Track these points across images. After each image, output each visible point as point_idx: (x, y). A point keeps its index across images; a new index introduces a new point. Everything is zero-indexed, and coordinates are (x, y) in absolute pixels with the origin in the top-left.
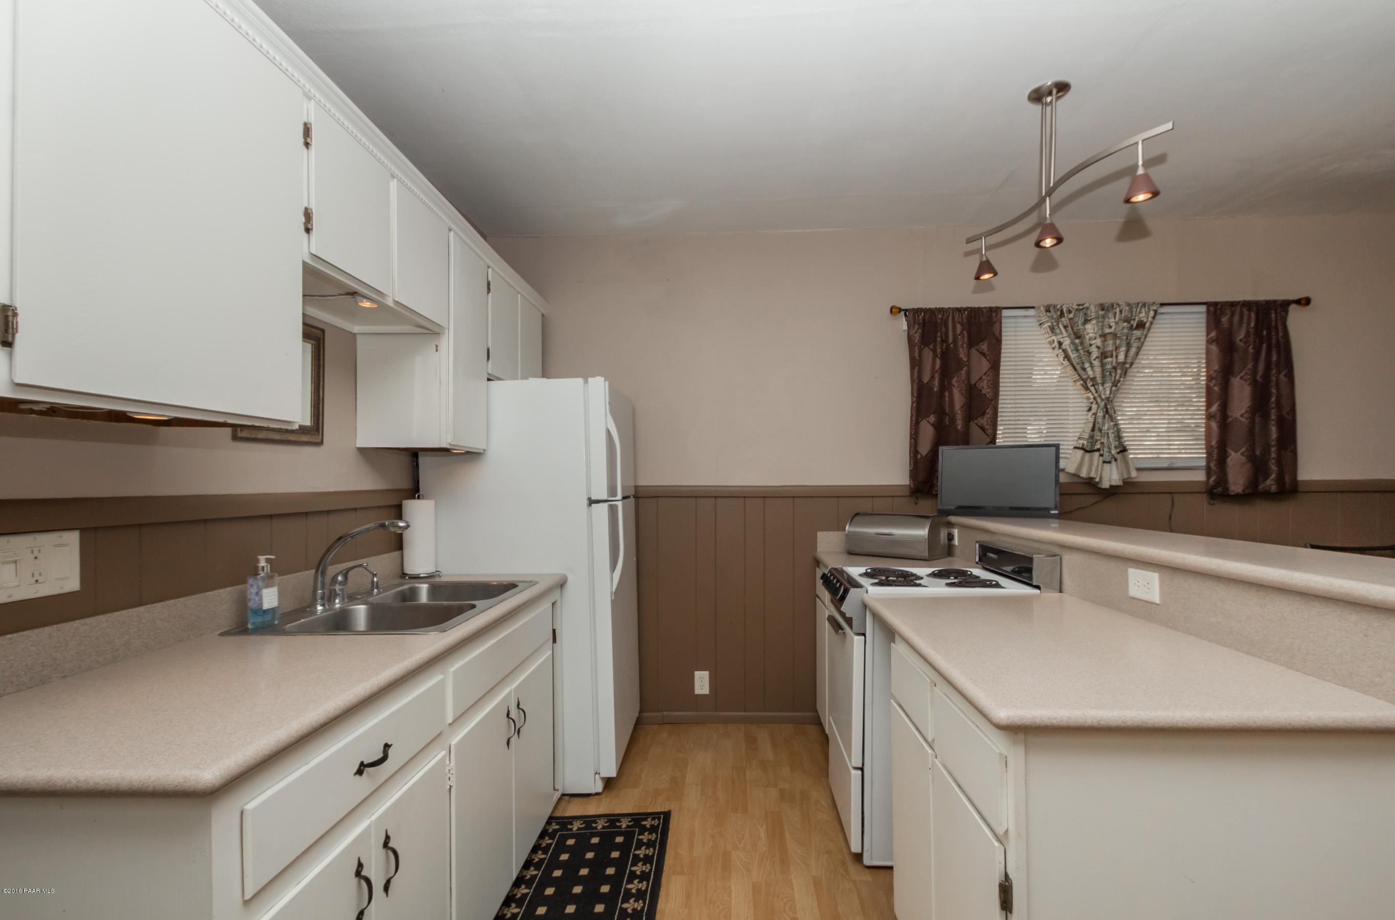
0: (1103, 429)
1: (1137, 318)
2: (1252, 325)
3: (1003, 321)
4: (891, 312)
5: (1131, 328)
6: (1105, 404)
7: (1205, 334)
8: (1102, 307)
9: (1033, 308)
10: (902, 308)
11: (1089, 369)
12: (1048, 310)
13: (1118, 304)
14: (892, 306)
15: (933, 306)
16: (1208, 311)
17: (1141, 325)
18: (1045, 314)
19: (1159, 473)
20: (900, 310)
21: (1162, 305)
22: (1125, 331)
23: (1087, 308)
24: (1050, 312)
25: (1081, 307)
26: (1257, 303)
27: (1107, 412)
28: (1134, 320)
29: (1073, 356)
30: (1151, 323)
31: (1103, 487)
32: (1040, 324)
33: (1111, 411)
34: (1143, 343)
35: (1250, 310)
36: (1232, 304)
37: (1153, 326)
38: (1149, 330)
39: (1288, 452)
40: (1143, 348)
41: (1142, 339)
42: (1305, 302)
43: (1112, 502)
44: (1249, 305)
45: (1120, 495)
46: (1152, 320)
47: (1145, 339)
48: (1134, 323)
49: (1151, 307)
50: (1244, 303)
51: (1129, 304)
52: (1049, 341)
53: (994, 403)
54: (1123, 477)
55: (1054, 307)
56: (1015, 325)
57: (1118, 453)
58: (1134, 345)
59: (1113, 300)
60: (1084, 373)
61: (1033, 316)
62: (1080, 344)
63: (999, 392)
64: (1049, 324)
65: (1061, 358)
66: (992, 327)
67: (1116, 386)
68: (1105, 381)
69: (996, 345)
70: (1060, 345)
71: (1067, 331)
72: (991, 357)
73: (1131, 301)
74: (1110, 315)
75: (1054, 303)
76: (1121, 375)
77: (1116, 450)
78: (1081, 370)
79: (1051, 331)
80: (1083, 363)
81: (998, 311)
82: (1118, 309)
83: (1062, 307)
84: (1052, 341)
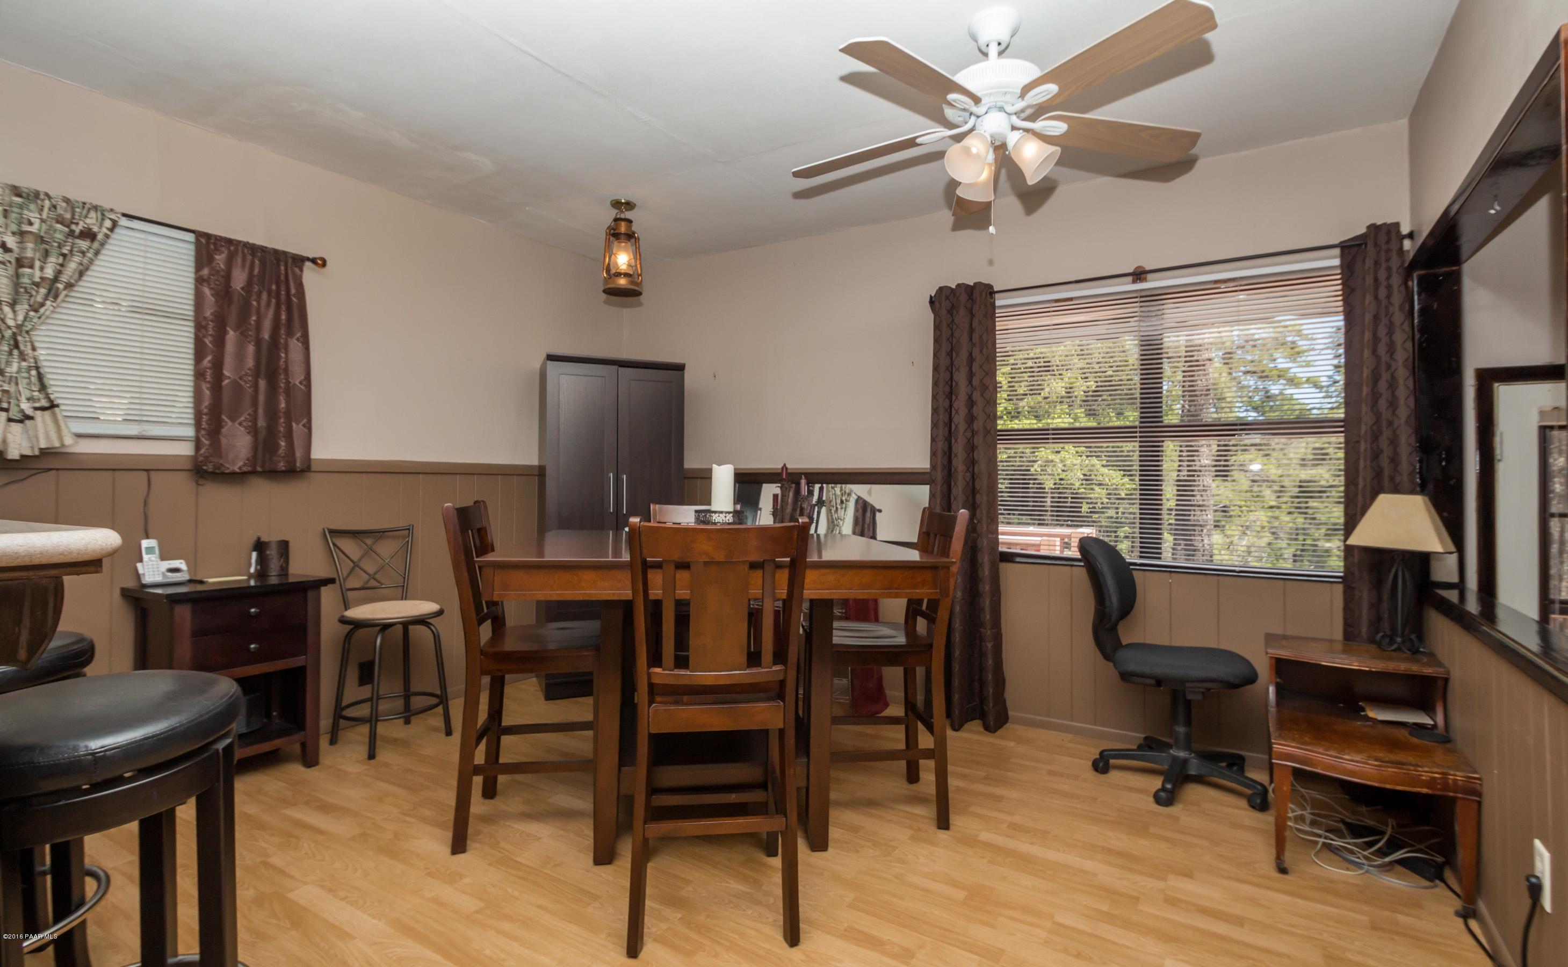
1: (81, 223)
2: (256, 271)
5: (71, 233)
6: (14, 334)
7: (193, 270)
8: (17, 191)
13: (47, 195)
16: (197, 243)
17: (89, 235)
21: (124, 215)
22: (59, 236)
26: (263, 249)
27: (16, 346)
28: (77, 224)
30: (107, 236)
31: (10, 457)
33: (26, 346)
34: (91, 262)
35: (253, 255)
36: (230, 241)
37: (110, 241)
38: (102, 244)
39: (300, 426)
40: (93, 268)
41: (89, 255)
42: (320, 263)
43: (25, 479)
44: (254, 249)
45: (54, 472)
46: (108, 233)
47: (97, 253)
48: (77, 229)
49: (107, 214)
50: (246, 245)
51: (67, 201)
54: (43, 444)
57: (36, 408)
58: (76, 259)
59: (40, 188)
67: (36, 311)
68: (17, 301)
73: (70, 197)
74: (33, 207)
76: (46, 297)
77: (31, 403)
82: (46, 202)
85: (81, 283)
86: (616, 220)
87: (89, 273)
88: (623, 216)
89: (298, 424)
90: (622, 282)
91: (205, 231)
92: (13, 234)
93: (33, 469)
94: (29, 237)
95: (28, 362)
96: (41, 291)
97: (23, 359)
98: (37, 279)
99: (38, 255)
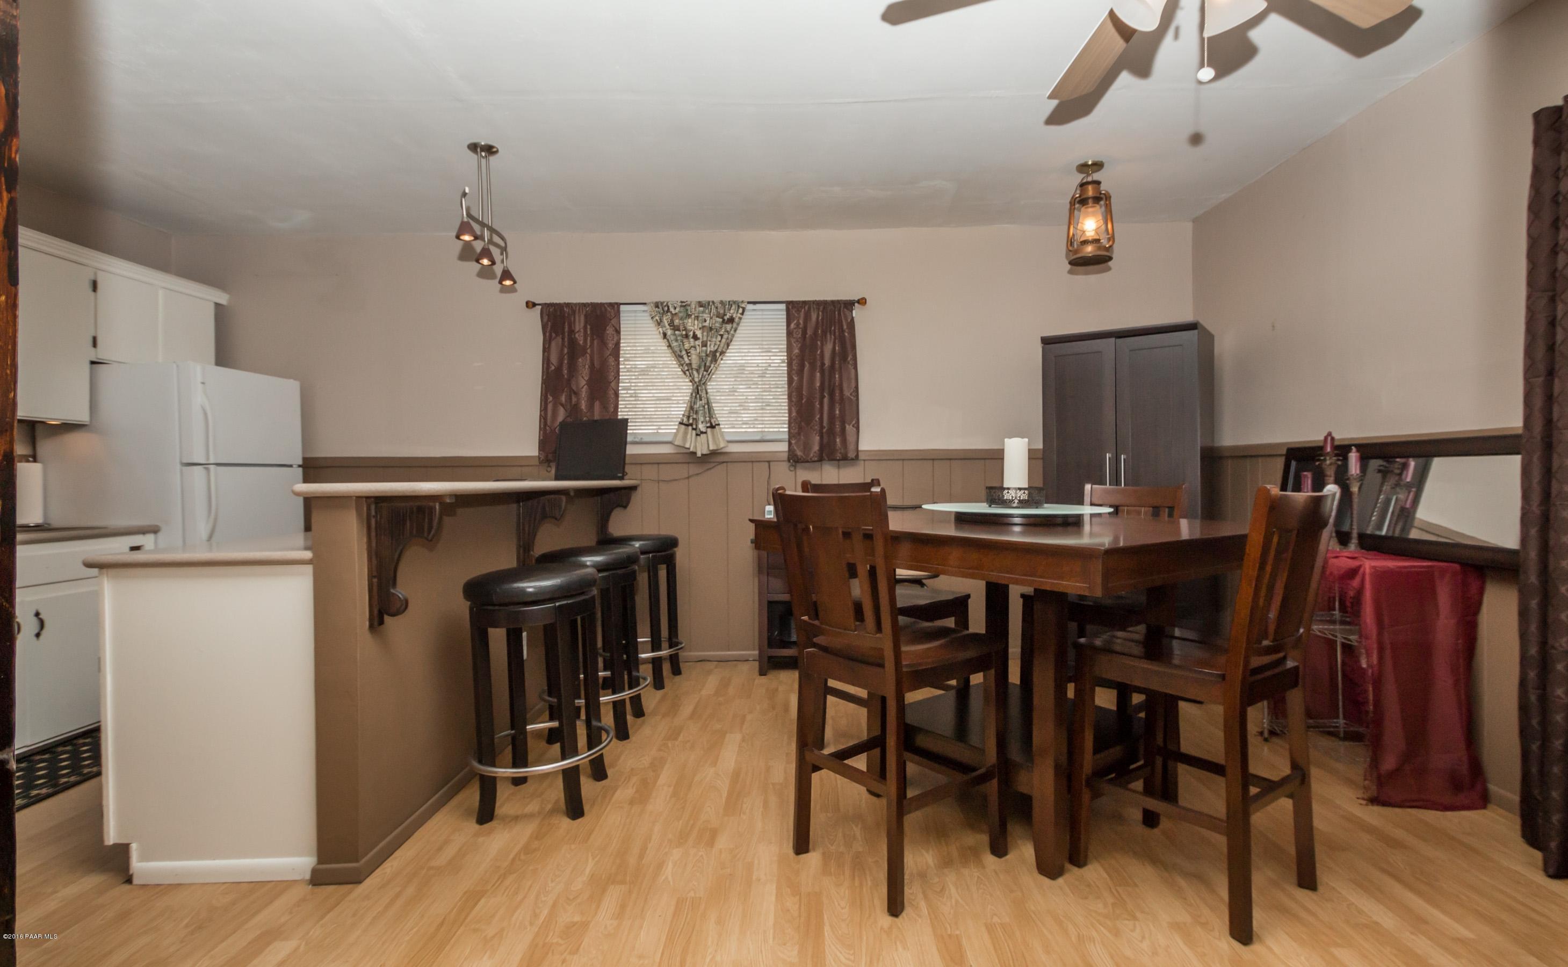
0: (695, 406)
1: (728, 314)
2: (820, 318)
3: (622, 315)
4: (527, 306)
5: (723, 322)
7: (785, 327)
8: (700, 304)
9: (645, 304)
10: (537, 302)
11: (685, 357)
12: (657, 306)
13: (713, 302)
14: (530, 301)
15: (562, 301)
16: (788, 310)
17: (731, 320)
18: (653, 309)
19: (745, 444)
20: (534, 305)
21: (749, 303)
22: (717, 325)
23: (689, 305)
24: (659, 308)
25: (684, 304)
26: (825, 302)
27: (699, 392)
28: (726, 315)
29: (674, 344)
30: (740, 319)
32: (651, 317)
33: (702, 391)
34: (733, 336)
35: (818, 309)
36: (805, 303)
37: (742, 321)
38: (738, 324)
39: (851, 426)
40: (734, 339)
41: (732, 332)
42: (862, 302)
43: (713, 468)
44: (818, 304)
45: (725, 464)
46: (741, 316)
47: (735, 331)
48: (726, 318)
49: (740, 304)
50: (814, 302)
51: (722, 302)
52: (658, 333)
53: (613, 384)
54: (711, 448)
55: (662, 303)
56: (633, 318)
57: (707, 427)
58: (725, 336)
59: (711, 299)
60: (681, 359)
61: (644, 311)
62: (679, 335)
63: (619, 375)
64: (657, 318)
65: (668, 347)
66: (611, 320)
67: (707, 371)
68: (700, 367)
69: (615, 335)
70: (665, 335)
71: (669, 325)
72: (610, 345)
73: (724, 299)
74: (707, 311)
75: (662, 301)
76: (711, 362)
77: (704, 424)
78: (679, 357)
79: (659, 323)
80: (681, 351)
81: (616, 306)
82: (713, 306)
83: (669, 304)
84: (660, 332)
85: (728, 351)
86: (1083, 185)
87: (732, 343)
88: (1090, 179)
89: (849, 425)
90: (1089, 249)
91: (791, 300)
92: (700, 329)
93: (714, 462)
94: (705, 329)
95: (703, 402)
96: (709, 359)
97: (701, 400)
98: (708, 352)
99: (709, 338)
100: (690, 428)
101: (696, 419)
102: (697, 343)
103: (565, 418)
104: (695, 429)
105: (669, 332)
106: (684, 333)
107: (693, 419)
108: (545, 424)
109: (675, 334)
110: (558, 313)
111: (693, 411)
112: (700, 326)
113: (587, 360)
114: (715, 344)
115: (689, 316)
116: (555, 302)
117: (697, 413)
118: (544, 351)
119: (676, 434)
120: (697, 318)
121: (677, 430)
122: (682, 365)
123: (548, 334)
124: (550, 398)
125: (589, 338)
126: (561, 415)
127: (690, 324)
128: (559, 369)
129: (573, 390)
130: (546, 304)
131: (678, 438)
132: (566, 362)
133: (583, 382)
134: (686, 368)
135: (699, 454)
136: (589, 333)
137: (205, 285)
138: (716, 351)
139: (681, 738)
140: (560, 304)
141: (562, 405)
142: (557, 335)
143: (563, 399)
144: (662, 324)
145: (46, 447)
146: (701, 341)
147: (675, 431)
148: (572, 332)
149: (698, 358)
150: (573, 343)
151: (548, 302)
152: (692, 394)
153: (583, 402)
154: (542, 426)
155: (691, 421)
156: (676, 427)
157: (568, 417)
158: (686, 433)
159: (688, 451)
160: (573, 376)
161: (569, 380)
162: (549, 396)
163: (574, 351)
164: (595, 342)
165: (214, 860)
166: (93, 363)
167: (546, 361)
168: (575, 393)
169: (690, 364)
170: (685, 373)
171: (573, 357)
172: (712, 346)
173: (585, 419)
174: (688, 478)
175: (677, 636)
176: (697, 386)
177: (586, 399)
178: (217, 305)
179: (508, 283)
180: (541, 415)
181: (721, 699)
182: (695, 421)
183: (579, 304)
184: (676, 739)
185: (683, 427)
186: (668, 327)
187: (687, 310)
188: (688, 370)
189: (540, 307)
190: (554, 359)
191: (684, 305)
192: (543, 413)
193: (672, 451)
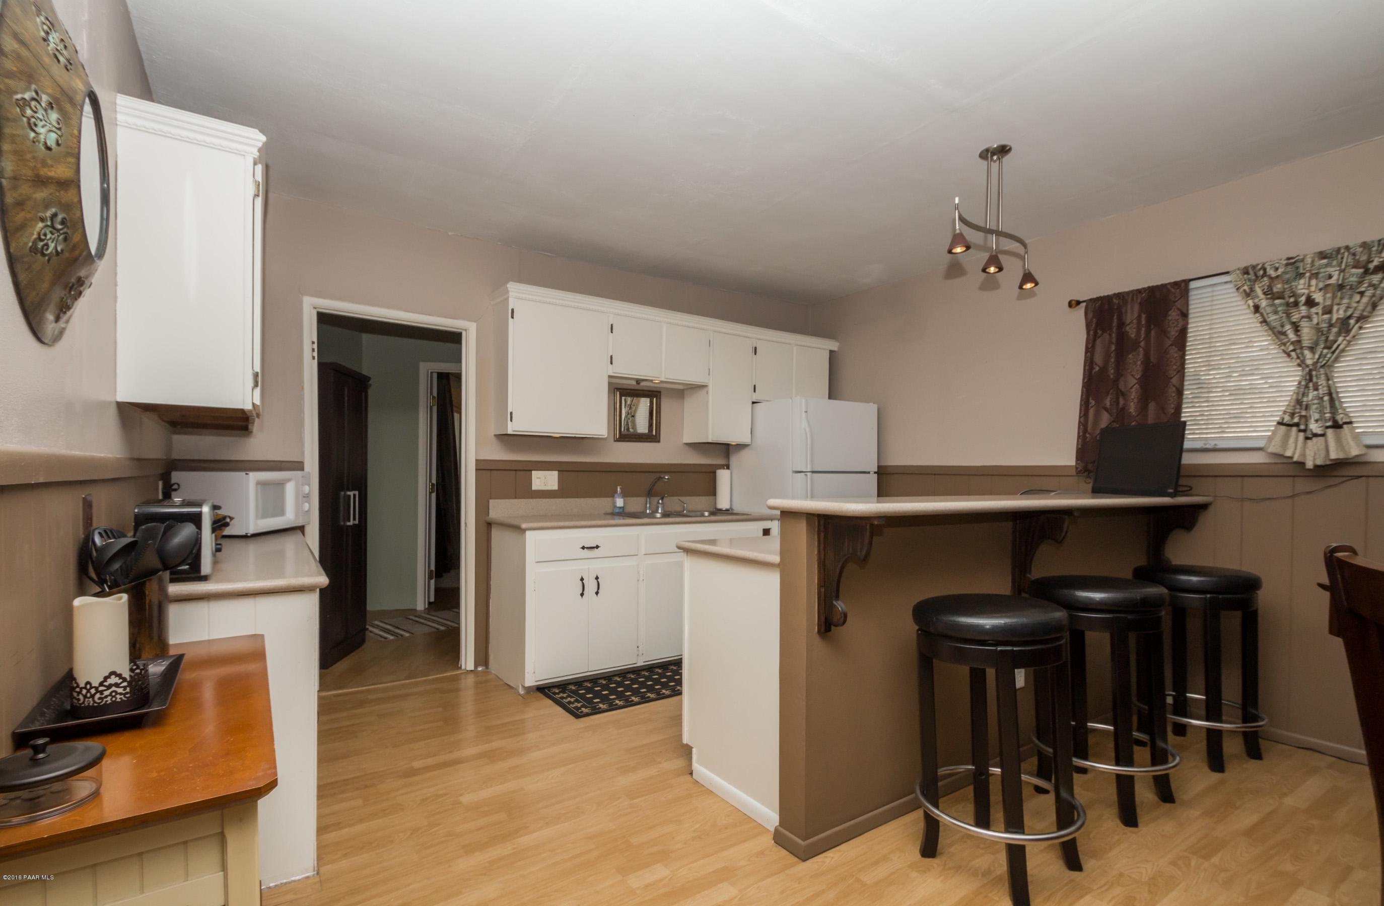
0: (1306, 399)
1: (1375, 260)
3: (1191, 293)
4: (1069, 306)
5: (1366, 272)
8: (1322, 255)
9: (1228, 273)
10: (1081, 300)
11: (1290, 333)
12: (1246, 273)
13: (1347, 247)
14: (1069, 300)
15: (1110, 292)
18: (1241, 277)
20: (1078, 303)
22: (1354, 279)
23: (1302, 260)
24: (1248, 274)
27: (1312, 379)
28: (1372, 262)
29: (1272, 318)
32: (1238, 289)
43: (1341, 484)
45: (1365, 479)
48: (1371, 266)
51: (1364, 245)
52: (1245, 307)
53: (1175, 381)
54: (1333, 455)
55: (1254, 267)
56: (1210, 294)
57: (1327, 427)
58: (1369, 293)
59: (1342, 244)
60: (1282, 337)
61: (1226, 283)
62: (1280, 305)
63: (1184, 368)
64: (1246, 287)
65: (1261, 323)
66: (1175, 302)
67: (1330, 348)
68: (1316, 344)
69: (1180, 320)
70: (1257, 308)
71: (1265, 293)
72: (1173, 333)
73: (1368, 239)
74: (1335, 263)
75: (1254, 263)
76: (1339, 334)
77: (1320, 424)
78: (1279, 334)
79: (1248, 295)
80: (1282, 326)
81: (1183, 285)
82: (1346, 254)
83: (1266, 266)
84: (1249, 306)
92: (1320, 290)
93: (1343, 476)
94: (1330, 289)
95: (1321, 392)
96: (1335, 330)
97: (1316, 389)
98: (1334, 321)
99: (1337, 301)
100: (1294, 429)
101: (1305, 417)
102: (1314, 310)
103: (1110, 424)
104: (1304, 431)
105: (1264, 303)
106: (1292, 300)
107: (1301, 417)
108: (1085, 431)
109: (1273, 305)
110: (1106, 307)
111: (1301, 405)
112: (1321, 285)
113: (1139, 355)
114: (1348, 307)
115: (1301, 276)
116: (1102, 295)
117: (1307, 408)
118: (1087, 350)
119: (1270, 439)
120: (1315, 275)
121: (1274, 432)
122: (1285, 344)
123: (1092, 333)
124: (1092, 402)
125: (1143, 329)
126: (1105, 420)
127: (1301, 287)
128: (1104, 369)
129: (1121, 391)
130: (1091, 300)
131: (1273, 443)
132: (1112, 360)
133: (1132, 381)
134: (1291, 348)
135: (1310, 465)
136: (1143, 322)
137: (819, 338)
138: (1350, 317)
139: (1215, 860)
140: (1108, 296)
141: (1106, 410)
142: (1104, 331)
143: (1107, 402)
144: (1253, 294)
145: (734, 460)
146: (1321, 307)
147: (1270, 434)
148: (1121, 324)
149: (1313, 331)
150: (1122, 337)
151: (1095, 296)
152: (1300, 383)
153: (1132, 404)
154: (1081, 434)
155: (1296, 420)
156: (1273, 428)
157: (1113, 421)
158: (1286, 437)
159: (1290, 461)
160: (1122, 375)
161: (1116, 381)
162: (1091, 401)
163: (1123, 345)
164: (1153, 333)
165: (729, 784)
166: (753, 403)
167: (1089, 363)
168: (1123, 394)
169: (1299, 342)
170: (1289, 355)
171: (1121, 355)
172: (1341, 312)
173: (1133, 424)
174: (1293, 496)
175: (1255, 705)
176: (1310, 371)
177: (1136, 400)
178: (831, 352)
179: (1029, 286)
180: (1080, 422)
181: (1315, 822)
182: (1303, 421)
183: (1132, 291)
184: (1206, 857)
185: (1283, 428)
186: (1262, 296)
187: (1297, 268)
188: (1294, 350)
189: (1084, 304)
190: (1099, 358)
191: (1292, 262)
192: (1082, 419)
193: (1267, 461)
